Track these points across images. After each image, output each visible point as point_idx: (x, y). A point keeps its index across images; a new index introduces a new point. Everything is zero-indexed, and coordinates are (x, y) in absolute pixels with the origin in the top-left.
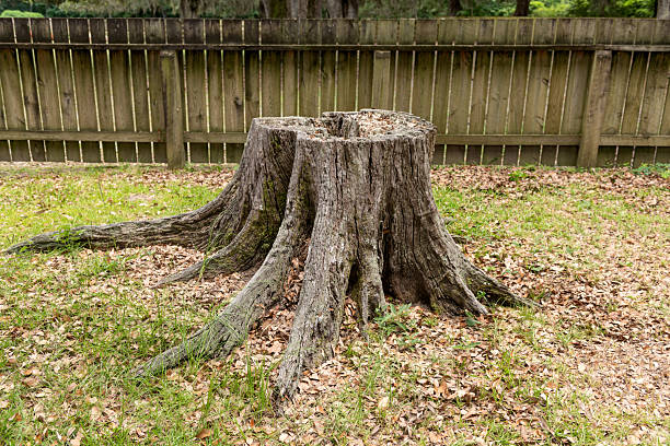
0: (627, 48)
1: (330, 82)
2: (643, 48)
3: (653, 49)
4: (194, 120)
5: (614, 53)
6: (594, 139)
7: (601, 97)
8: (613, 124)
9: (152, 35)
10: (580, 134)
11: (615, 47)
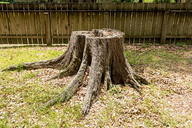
0: (174, 11)
1: (92, 21)
2: (178, 11)
3: (181, 11)
4: (54, 32)
5: (170, 12)
6: (165, 36)
7: (167, 24)
8: (169, 32)
9: (42, 8)
10: (161, 35)
11: (171, 11)
